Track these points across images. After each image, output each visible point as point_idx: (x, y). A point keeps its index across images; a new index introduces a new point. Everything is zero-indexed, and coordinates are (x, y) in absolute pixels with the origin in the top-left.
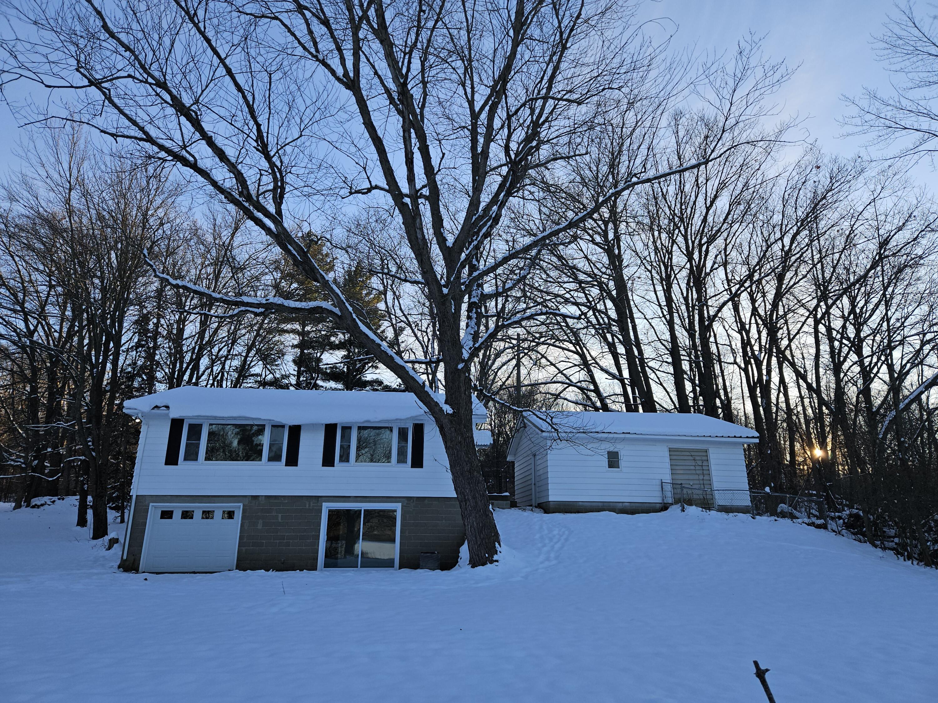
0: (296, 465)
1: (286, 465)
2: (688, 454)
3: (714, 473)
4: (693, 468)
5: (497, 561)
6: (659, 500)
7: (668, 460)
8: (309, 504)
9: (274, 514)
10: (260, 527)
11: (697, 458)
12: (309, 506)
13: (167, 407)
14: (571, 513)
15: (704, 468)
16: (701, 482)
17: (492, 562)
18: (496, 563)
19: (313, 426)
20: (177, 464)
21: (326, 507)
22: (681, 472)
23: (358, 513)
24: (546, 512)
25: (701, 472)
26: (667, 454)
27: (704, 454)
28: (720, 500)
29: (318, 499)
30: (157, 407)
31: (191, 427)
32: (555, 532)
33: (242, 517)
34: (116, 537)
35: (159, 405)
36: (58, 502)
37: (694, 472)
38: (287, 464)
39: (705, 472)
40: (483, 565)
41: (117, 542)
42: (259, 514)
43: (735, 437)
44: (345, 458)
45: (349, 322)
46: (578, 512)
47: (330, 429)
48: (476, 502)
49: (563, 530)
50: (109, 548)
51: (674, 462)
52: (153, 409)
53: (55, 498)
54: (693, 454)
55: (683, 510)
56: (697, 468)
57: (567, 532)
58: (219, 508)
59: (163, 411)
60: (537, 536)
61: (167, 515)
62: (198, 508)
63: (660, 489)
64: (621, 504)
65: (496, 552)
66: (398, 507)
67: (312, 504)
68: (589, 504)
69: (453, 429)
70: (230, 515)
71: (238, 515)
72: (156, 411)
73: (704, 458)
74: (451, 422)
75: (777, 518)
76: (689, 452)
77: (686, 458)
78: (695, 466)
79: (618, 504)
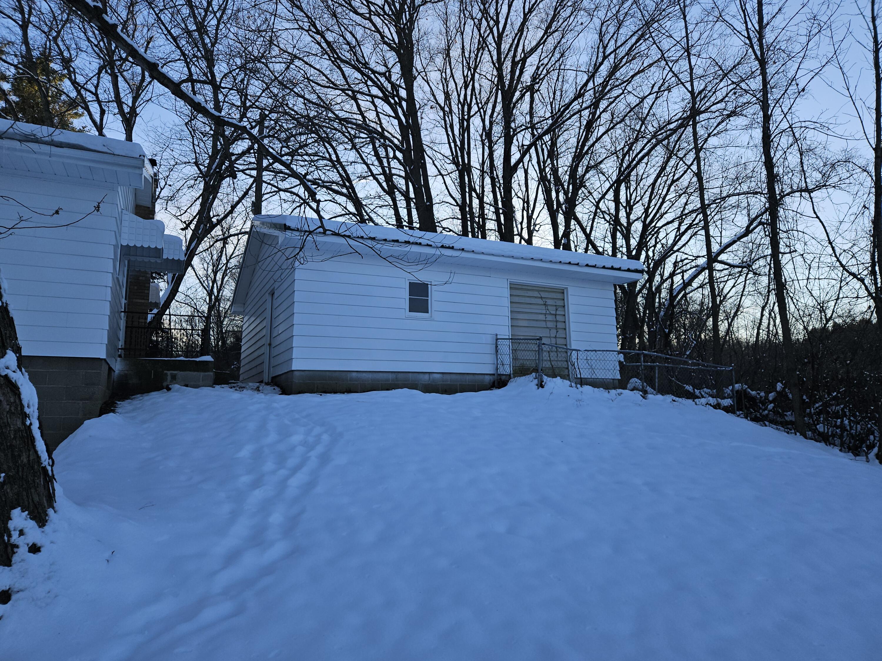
2: (537, 294)
3: (573, 327)
4: (542, 317)
6: (489, 369)
7: (506, 302)
11: (549, 302)
14: (335, 392)
15: (559, 318)
16: (554, 341)
22: (526, 323)
24: (285, 391)
25: (553, 325)
26: (507, 293)
27: (559, 296)
32: (296, 439)
37: (543, 324)
39: (560, 325)
46: (349, 391)
49: (318, 430)
51: (516, 307)
54: (543, 295)
55: (541, 385)
56: (549, 318)
57: (325, 437)
60: (245, 452)
63: (494, 351)
64: (427, 377)
68: (370, 376)
73: (560, 303)
75: (674, 398)
76: (539, 291)
77: (533, 301)
78: (545, 314)
79: (421, 376)
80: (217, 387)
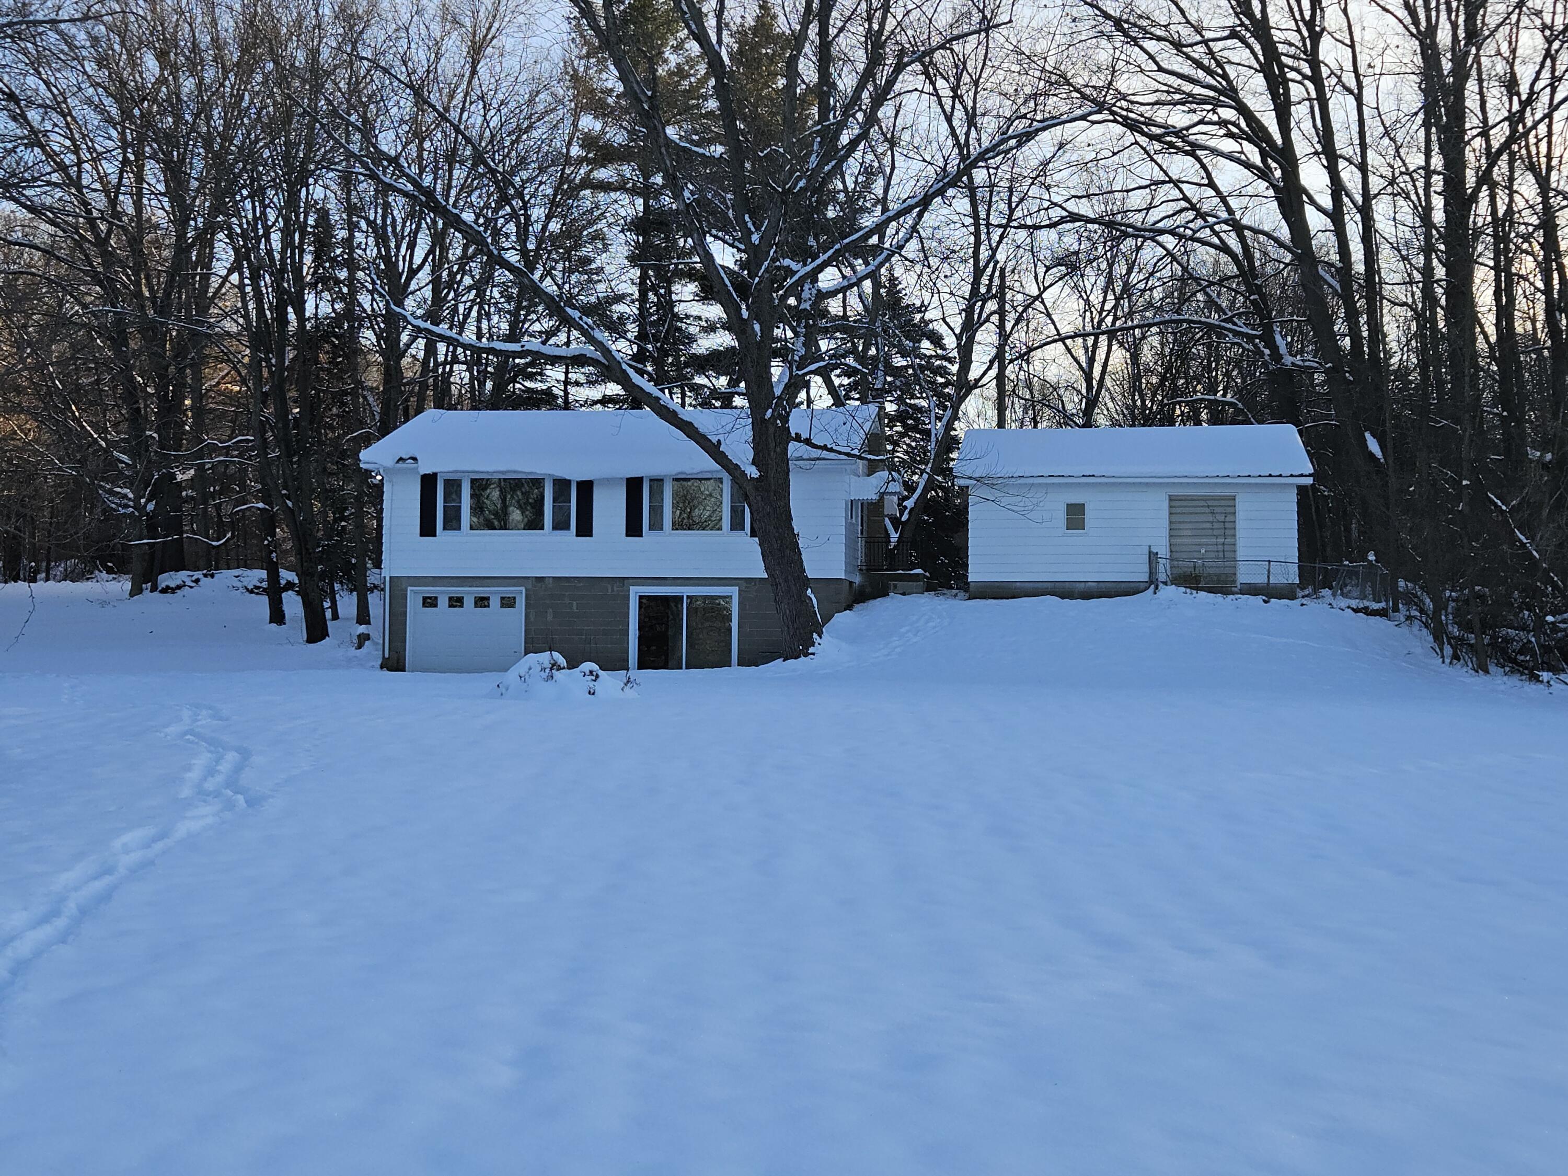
0: (591, 535)
1: (577, 535)
2: (1203, 503)
3: (1241, 533)
4: (1208, 525)
5: (813, 654)
6: (1141, 577)
7: (1165, 514)
8: (612, 589)
9: (567, 601)
10: (550, 617)
11: (1217, 510)
12: (613, 591)
13: (415, 459)
15: (1227, 525)
16: (1220, 548)
17: (806, 655)
18: (812, 656)
19: (609, 482)
20: (435, 535)
21: (635, 592)
22: (1189, 533)
23: (678, 599)
24: (970, 597)
25: (1221, 532)
26: (1166, 505)
27: (1230, 503)
28: (1246, 575)
29: (624, 582)
30: (401, 459)
31: (447, 482)
33: (526, 605)
34: (366, 632)
35: (404, 457)
36: (204, 581)
37: (1210, 532)
38: (579, 534)
39: (1228, 532)
40: (796, 658)
41: (369, 639)
42: (548, 602)
43: (1270, 476)
44: (656, 525)
45: (618, 375)
47: (634, 486)
48: (789, 587)
50: (360, 647)
51: (1175, 518)
52: (397, 462)
53: (198, 575)
54: (1210, 503)
55: (1154, 592)
56: (1216, 525)
58: (495, 594)
59: (410, 463)
61: (429, 602)
62: (469, 594)
63: (1147, 563)
65: (813, 644)
66: (734, 591)
67: (615, 589)
68: (1031, 584)
69: (759, 498)
70: (508, 602)
71: (521, 602)
72: (401, 465)
73: (1231, 510)
74: (757, 489)
76: (1205, 500)
77: (1199, 510)
78: (1212, 523)
79: (1078, 585)
80: (926, 593)
